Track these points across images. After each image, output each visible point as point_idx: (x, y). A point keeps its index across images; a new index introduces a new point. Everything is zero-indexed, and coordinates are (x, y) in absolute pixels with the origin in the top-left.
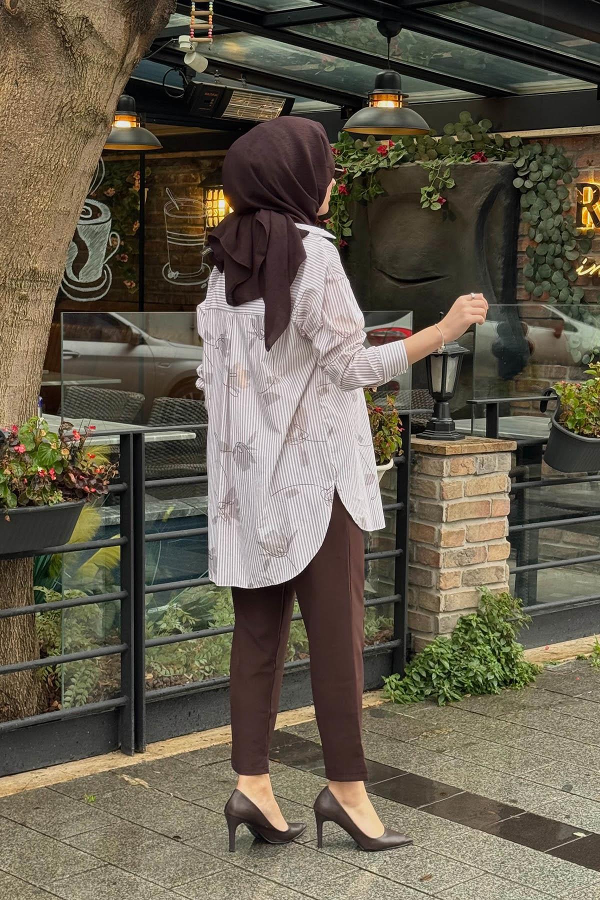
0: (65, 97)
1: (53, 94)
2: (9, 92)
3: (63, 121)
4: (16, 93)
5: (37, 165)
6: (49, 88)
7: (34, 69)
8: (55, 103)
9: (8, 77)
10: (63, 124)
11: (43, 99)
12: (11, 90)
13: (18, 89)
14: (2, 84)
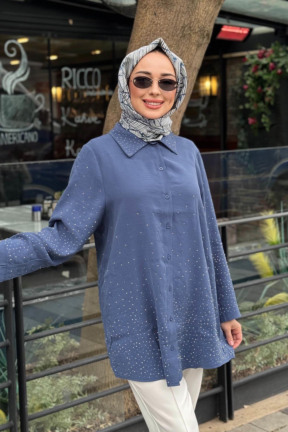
0: (186, 21)
1: (179, 19)
2: (150, 20)
3: (184, 36)
4: (155, 20)
6: (176, 16)
7: (167, 4)
8: (180, 25)
9: (150, 11)
10: (185, 38)
11: (172, 23)
12: (151, 19)
13: (156, 18)
14: (145, 16)
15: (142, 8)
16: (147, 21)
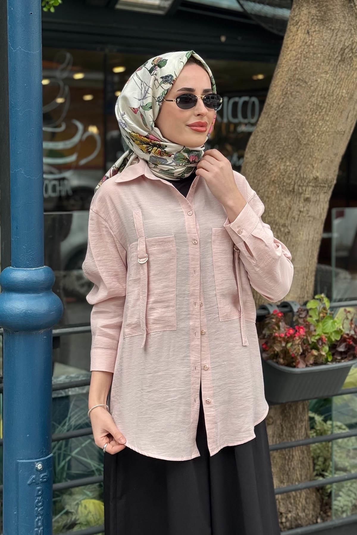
0: (347, 41)
1: (338, 39)
3: (344, 61)
4: (308, 40)
5: (322, 96)
6: (335, 34)
7: (323, 20)
8: (339, 46)
9: (301, 29)
10: (344, 63)
11: (329, 44)
12: (303, 39)
13: (309, 37)
14: (297, 35)
15: (293, 25)
16: (298, 41)
